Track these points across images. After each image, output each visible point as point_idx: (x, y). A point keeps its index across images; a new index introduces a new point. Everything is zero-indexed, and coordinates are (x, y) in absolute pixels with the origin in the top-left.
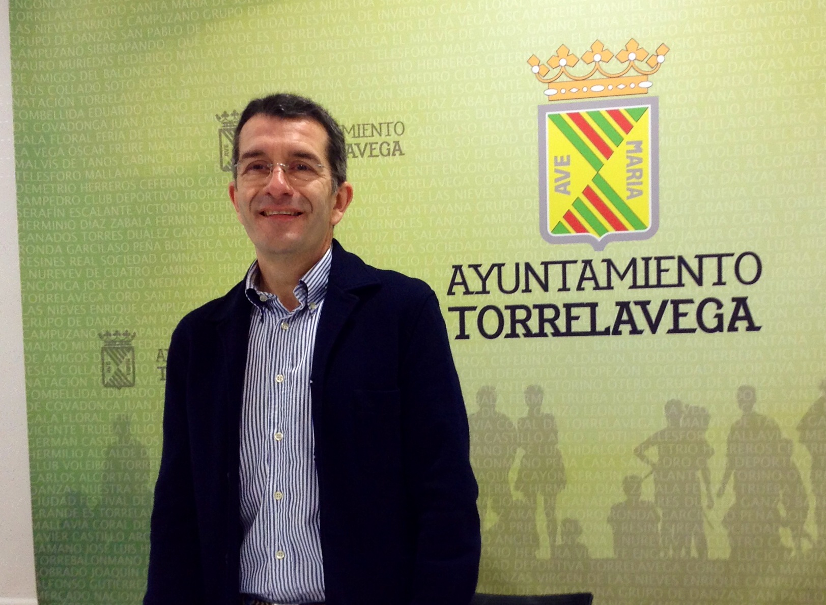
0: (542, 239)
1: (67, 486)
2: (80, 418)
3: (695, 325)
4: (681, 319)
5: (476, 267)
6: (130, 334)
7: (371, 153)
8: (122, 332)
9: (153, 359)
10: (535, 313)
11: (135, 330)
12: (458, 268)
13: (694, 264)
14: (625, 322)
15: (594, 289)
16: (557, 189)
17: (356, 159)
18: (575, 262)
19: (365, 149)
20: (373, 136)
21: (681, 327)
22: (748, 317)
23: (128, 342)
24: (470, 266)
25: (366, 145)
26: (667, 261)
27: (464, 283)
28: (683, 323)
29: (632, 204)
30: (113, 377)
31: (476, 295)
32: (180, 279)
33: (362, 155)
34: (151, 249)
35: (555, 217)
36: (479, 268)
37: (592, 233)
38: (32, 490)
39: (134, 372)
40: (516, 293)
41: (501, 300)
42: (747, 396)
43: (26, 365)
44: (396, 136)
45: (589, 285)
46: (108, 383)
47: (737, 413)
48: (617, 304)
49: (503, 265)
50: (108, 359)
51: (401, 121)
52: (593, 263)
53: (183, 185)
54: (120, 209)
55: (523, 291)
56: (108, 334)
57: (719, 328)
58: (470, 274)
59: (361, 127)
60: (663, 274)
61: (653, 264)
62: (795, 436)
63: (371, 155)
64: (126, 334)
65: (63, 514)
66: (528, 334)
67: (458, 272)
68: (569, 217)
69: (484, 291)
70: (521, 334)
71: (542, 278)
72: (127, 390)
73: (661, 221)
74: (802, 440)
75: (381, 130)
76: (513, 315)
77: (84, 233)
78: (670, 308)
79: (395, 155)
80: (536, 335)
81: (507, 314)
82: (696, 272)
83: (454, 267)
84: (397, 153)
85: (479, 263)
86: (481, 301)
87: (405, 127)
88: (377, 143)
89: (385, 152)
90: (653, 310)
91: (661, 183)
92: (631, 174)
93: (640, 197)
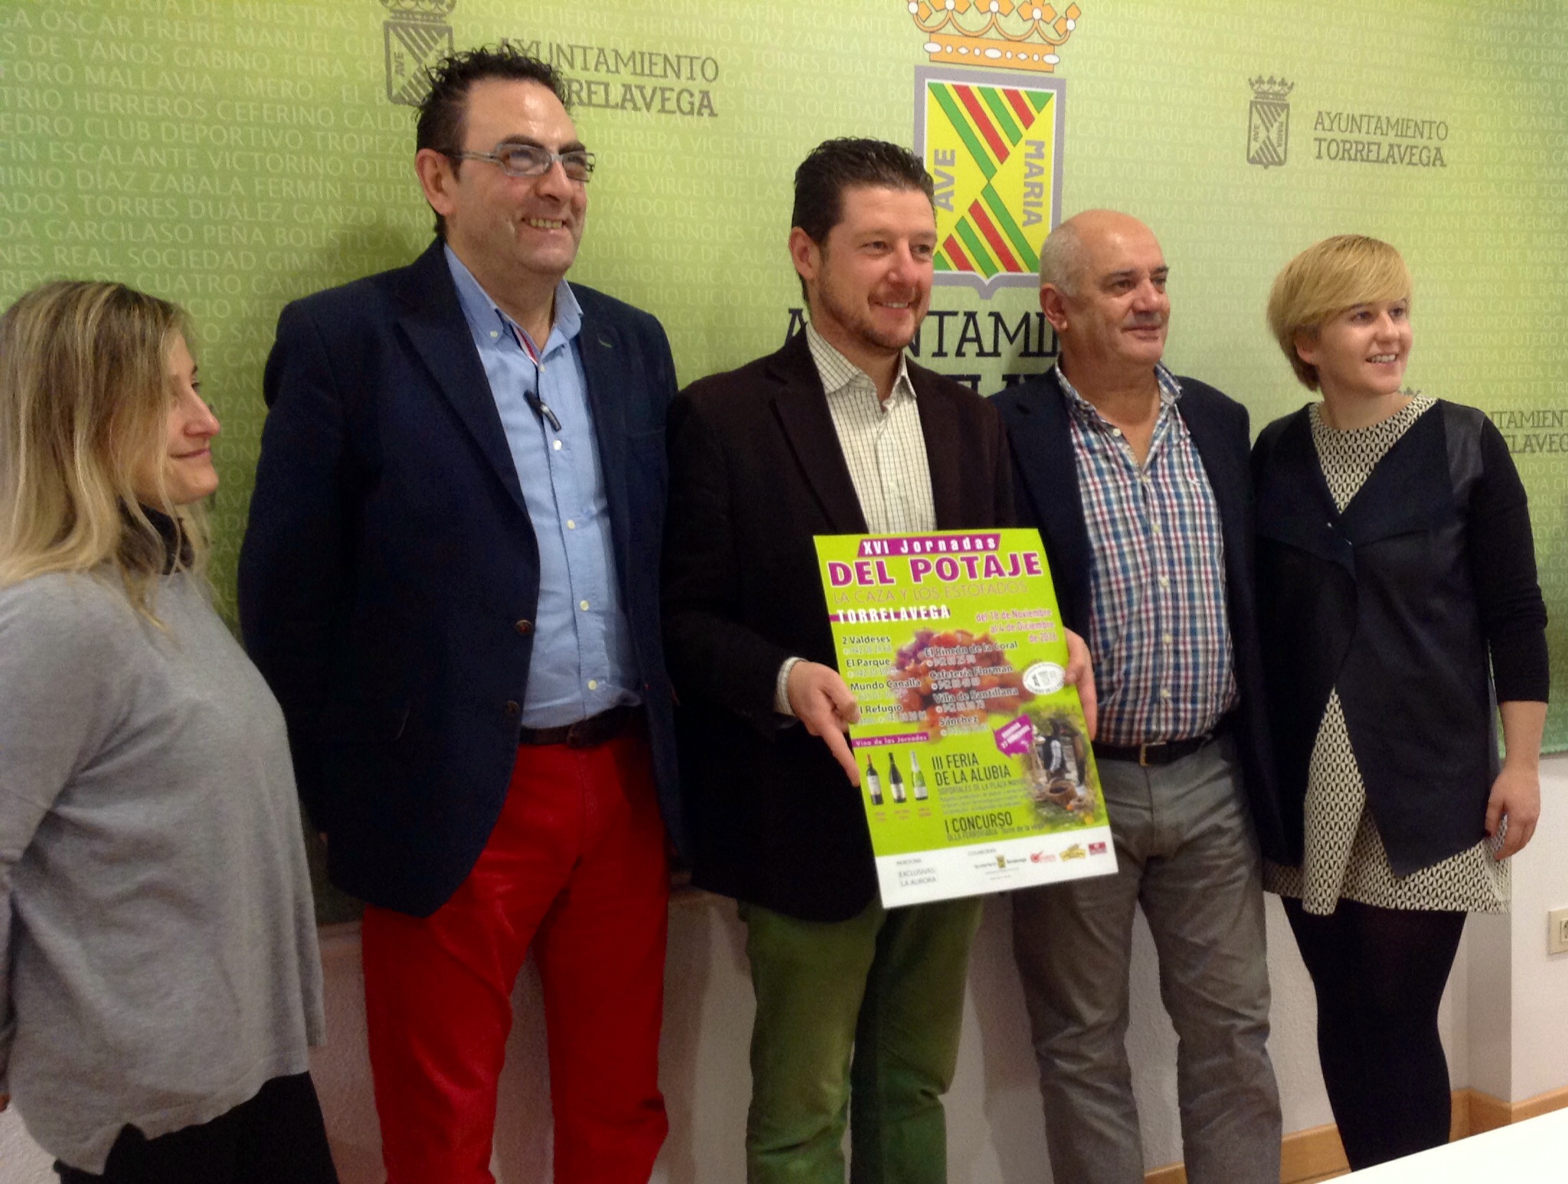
7: (663, 106)
12: (796, 314)
15: (978, 355)
16: (936, 201)
17: (638, 113)
18: (956, 314)
20: (665, 75)
25: (654, 91)
29: (1029, 233)
33: (648, 107)
34: (244, 239)
37: (979, 273)
44: (704, 81)
45: (971, 348)
48: (1005, 377)
51: (713, 57)
52: (978, 317)
53: (312, 121)
54: (170, 155)
59: (647, 57)
63: (663, 110)
68: (949, 243)
75: (679, 68)
77: (86, 198)
79: (702, 115)
83: (791, 311)
84: (706, 111)
87: (720, 69)
88: (672, 90)
89: (686, 107)
91: (1064, 207)
92: (1029, 189)
93: (1038, 225)
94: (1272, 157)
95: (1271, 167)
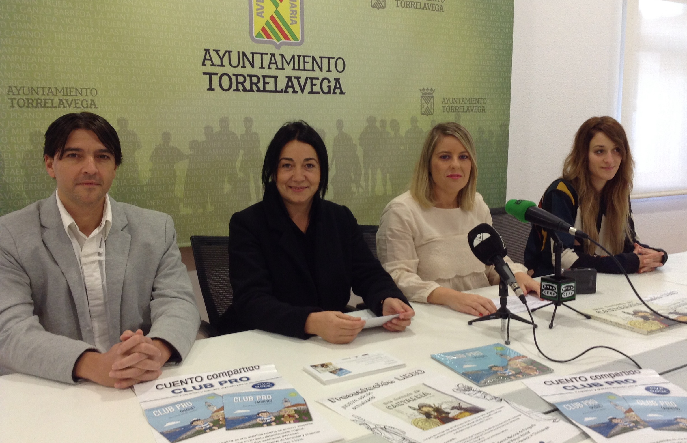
0: (250, 40)
3: (320, 91)
4: (313, 86)
5: (217, 51)
9: (4, 93)
10: (248, 79)
12: (207, 51)
13: (319, 61)
14: (290, 87)
15: (276, 69)
16: (258, 14)
18: (267, 54)
21: (314, 91)
22: (340, 88)
24: (214, 50)
26: (308, 58)
27: (211, 59)
28: (315, 89)
29: (292, 27)
31: (217, 67)
32: (25, 40)
35: (257, 29)
36: (219, 52)
37: (275, 40)
40: (238, 67)
41: (231, 71)
42: (340, 124)
45: (273, 66)
47: (336, 132)
48: (287, 77)
49: (231, 51)
52: (275, 55)
55: (242, 67)
57: (329, 92)
58: (214, 55)
60: (306, 64)
61: (302, 59)
66: (245, 90)
67: (208, 53)
68: (263, 29)
69: (222, 65)
70: (241, 90)
71: (251, 61)
73: (305, 37)
74: (360, 144)
76: (237, 79)
78: (309, 81)
80: (249, 91)
81: (234, 79)
82: (320, 64)
83: (205, 50)
85: (219, 49)
86: (220, 70)
90: (302, 81)
91: (305, 19)
92: (291, 12)
93: (295, 24)
94: (380, 5)
95: (380, 9)
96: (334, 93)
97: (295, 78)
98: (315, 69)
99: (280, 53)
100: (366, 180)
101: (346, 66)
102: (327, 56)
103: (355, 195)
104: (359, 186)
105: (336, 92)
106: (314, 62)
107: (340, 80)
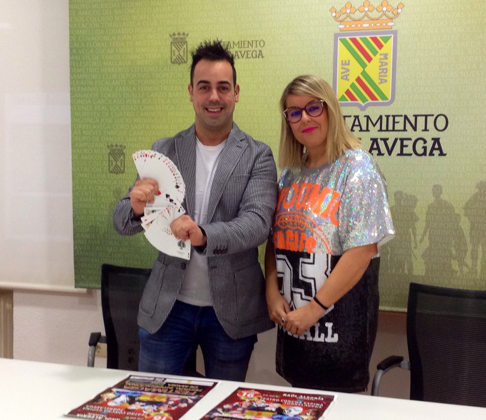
1: (90, 223)
2: (97, 188)
3: (412, 152)
4: (404, 148)
6: (123, 146)
7: (247, 56)
8: (119, 144)
11: (125, 144)
13: (412, 120)
14: (375, 149)
15: (360, 131)
16: (342, 78)
17: (239, 59)
18: (350, 116)
19: (244, 54)
20: (248, 47)
21: (404, 152)
22: (440, 149)
23: (122, 150)
25: (245, 52)
26: (398, 117)
28: (405, 151)
29: (381, 87)
30: (114, 168)
32: (149, 119)
33: (243, 57)
34: (135, 103)
35: (341, 93)
37: (360, 101)
38: (74, 223)
39: (124, 165)
42: (437, 190)
43: (72, 160)
44: (260, 47)
45: (357, 129)
46: (111, 171)
47: (431, 199)
48: (371, 139)
50: (112, 159)
51: (263, 39)
52: (359, 117)
53: (152, 71)
54: (120, 82)
56: (112, 146)
57: (424, 154)
59: (243, 42)
60: (396, 124)
61: (391, 119)
62: (462, 213)
63: (247, 57)
64: (121, 146)
65: (88, 236)
68: (348, 93)
72: (121, 175)
73: (396, 96)
74: (466, 215)
75: (252, 44)
77: (102, 94)
78: (399, 142)
82: (414, 124)
84: (260, 57)
87: (265, 43)
88: (250, 51)
89: (254, 56)
90: (390, 144)
91: (398, 76)
92: (381, 71)
93: (385, 83)
96: (431, 154)
97: (381, 139)
98: (406, 129)
99: (364, 115)
100: (474, 258)
101: (449, 124)
102: (423, 114)
103: (456, 274)
104: (462, 264)
105: (433, 153)
106: (407, 121)
107: (440, 140)
